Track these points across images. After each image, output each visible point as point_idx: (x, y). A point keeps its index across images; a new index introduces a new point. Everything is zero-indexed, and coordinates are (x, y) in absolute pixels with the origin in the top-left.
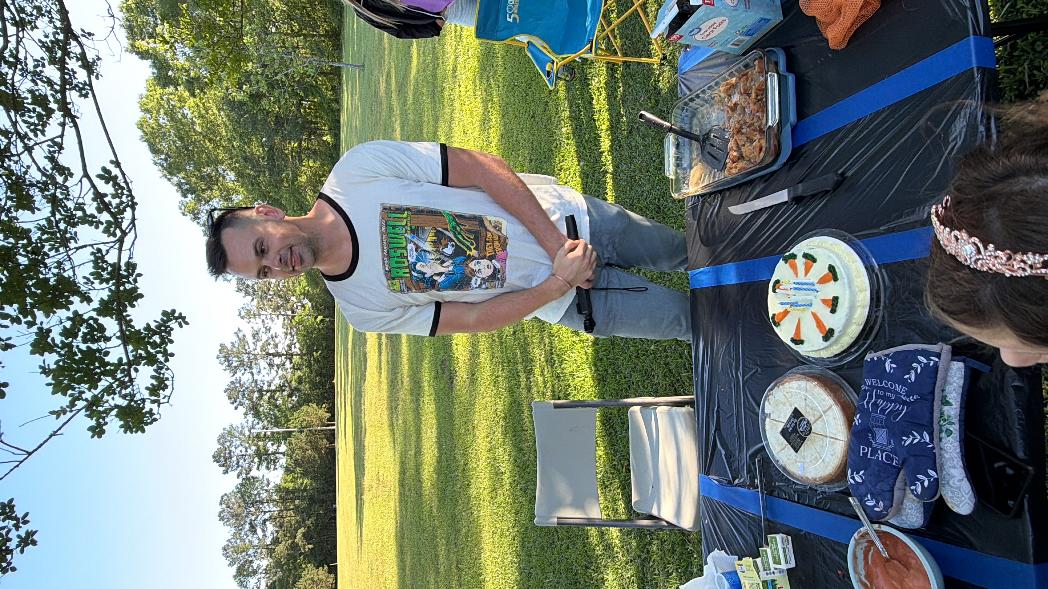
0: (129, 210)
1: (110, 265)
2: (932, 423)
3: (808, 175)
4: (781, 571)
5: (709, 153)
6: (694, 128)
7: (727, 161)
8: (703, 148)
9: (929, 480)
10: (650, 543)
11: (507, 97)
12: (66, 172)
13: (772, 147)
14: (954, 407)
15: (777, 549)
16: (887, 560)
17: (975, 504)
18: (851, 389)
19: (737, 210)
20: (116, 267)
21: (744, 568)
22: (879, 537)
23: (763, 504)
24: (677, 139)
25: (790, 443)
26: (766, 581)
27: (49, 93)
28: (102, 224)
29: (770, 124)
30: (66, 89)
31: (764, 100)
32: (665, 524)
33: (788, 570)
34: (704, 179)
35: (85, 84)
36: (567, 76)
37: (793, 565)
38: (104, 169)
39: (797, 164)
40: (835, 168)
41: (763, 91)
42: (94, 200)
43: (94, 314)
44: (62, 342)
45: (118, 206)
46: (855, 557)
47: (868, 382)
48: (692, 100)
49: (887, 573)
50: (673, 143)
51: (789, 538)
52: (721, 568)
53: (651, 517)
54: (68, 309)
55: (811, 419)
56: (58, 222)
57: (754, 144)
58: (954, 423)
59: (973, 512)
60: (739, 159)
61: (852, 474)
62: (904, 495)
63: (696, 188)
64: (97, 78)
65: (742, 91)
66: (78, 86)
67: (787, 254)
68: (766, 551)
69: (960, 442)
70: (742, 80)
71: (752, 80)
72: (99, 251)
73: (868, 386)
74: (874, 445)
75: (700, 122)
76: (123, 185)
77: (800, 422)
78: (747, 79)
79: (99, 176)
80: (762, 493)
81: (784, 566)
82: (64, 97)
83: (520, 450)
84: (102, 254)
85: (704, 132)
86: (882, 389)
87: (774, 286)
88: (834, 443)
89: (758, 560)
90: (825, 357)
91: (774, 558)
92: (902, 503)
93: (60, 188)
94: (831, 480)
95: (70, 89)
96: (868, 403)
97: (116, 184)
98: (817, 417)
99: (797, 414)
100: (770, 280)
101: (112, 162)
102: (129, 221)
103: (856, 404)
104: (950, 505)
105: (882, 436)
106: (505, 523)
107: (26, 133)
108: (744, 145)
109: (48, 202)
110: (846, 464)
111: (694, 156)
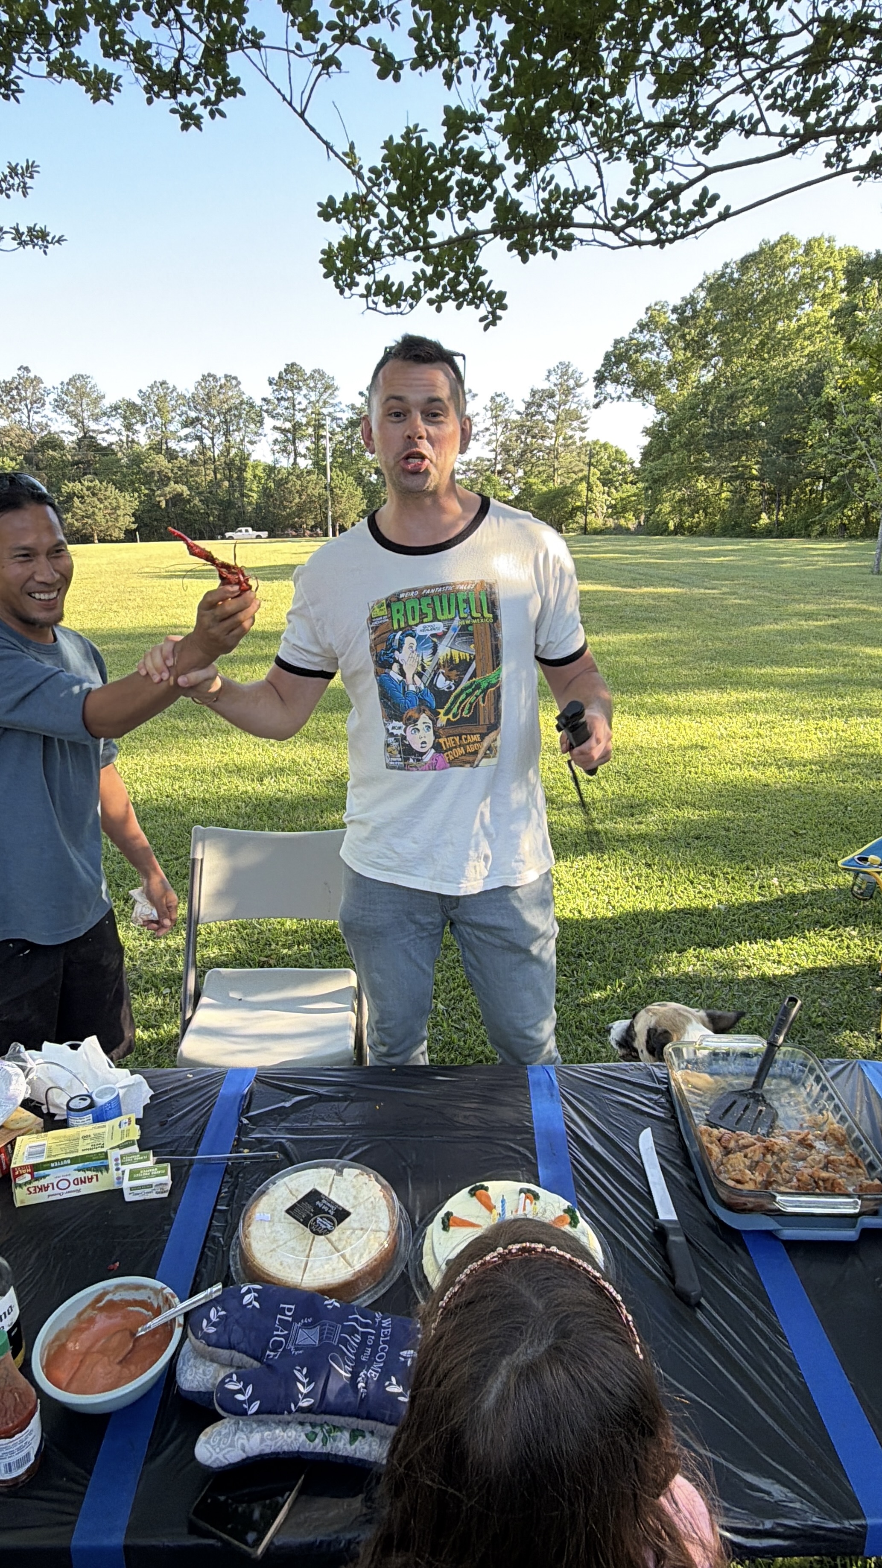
0: (654, 236)
1: (570, 212)
2: (325, 1412)
3: (698, 1251)
4: (120, 1180)
5: (735, 1102)
6: (774, 1081)
7: (722, 1129)
8: (742, 1093)
9: (244, 1402)
10: (158, 994)
11: (828, 794)
12: (712, 143)
13: (743, 1199)
14: (348, 1446)
15: (150, 1176)
16: (133, 1334)
17: (209, 1467)
18: (376, 1297)
19: (646, 1140)
20: (568, 222)
21: (125, 1127)
22: (166, 1324)
23: (214, 1159)
24: (756, 1054)
25: (299, 1202)
26: (106, 1158)
27: (833, 110)
28: (635, 198)
29: (779, 1198)
30: (839, 135)
31: (817, 1191)
32: (188, 1016)
33: (122, 1190)
34: (693, 1093)
35: (847, 161)
36: (860, 888)
37: (129, 1198)
38: (716, 197)
39: (715, 1236)
40: (708, 1294)
41: (832, 1189)
42: (670, 185)
43: (500, 193)
44: (461, 150)
45: (659, 219)
46: (138, 1287)
47: (386, 1323)
48: (818, 1079)
49: (115, 1334)
50: (750, 1048)
51: (166, 1195)
52: (125, 1094)
53: (198, 995)
54: (507, 158)
55: (335, 1235)
56: (635, 133)
57: (747, 1172)
58: (325, 1444)
59: (199, 1465)
60: (725, 1148)
61: (255, 1290)
62: (223, 1365)
63: (680, 1080)
64: (856, 179)
65: (831, 1158)
66: (843, 151)
67: (578, 1214)
68: (148, 1160)
69: (298, 1452)
70: (849, 1159)
71: (849, 1174)
72: (593, 196)
73: (380, 1322)
74: (297, 1325)
75: (784, 1090)
76: (692, 226)
77: (328, 1219)
78: (850, 1166)
79: (705, 191)
80: (229, 1159)
81: (126, 1184)
82: (827, 133)
83: (293, 807)
84: (587, 200)
85: (767, 1096)
86: (376, 1344)
87: (529, 1191)
88: (299, 1267)
89: (135, 1148)
90: (424, 1261)
91: (138, 1171)
92: (212, 1360)
93: (687, 133)
94: (245, 1259)
95: (838, 140)
96: (356, 1320)
97: (692, 215)
98: (336, 1244)
99: (342, 1215)
100: (539, 1185)
101: (728, 208)
102: (638, 238)
103: (355, 1303)
104: (208, 1430)
105: (308, 1337)
106: (190, 782)
107: (771, 82)
108: (745, 1156)
109: (665, 117)
110: (268, 1282)
111: (730, 1079)
